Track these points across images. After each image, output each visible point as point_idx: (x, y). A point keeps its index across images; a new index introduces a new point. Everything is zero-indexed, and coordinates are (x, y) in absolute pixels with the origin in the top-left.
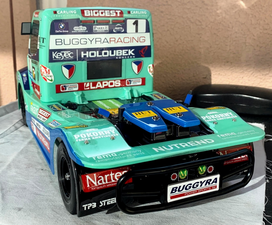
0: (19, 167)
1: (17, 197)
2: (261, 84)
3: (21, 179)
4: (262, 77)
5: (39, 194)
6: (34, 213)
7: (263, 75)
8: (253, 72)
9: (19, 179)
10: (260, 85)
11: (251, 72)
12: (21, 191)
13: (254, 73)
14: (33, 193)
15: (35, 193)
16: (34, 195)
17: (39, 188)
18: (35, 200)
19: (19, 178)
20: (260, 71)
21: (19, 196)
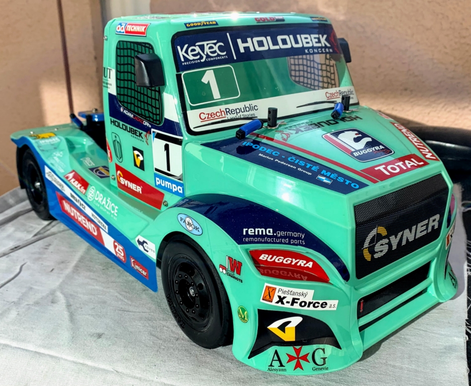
0: (92, 268)
1: (94, 317)
2: (456, 122)
3: (97, 287)
4: (457, 111)
5: (127, 310)
6: (123, 340)
7: (459, 108)
8: (445, 105)
9: (93, 287)
10: (456, 124)
11: (442, 105)
12: (99, 306)
13: (446, 107)
14: (119, 309)
15: (122, 308)
16: (120, 312)
17: (126, 301)
18: (122, 319)
19: (93, 285)
20: (454, 103)
21: (97, 315)
